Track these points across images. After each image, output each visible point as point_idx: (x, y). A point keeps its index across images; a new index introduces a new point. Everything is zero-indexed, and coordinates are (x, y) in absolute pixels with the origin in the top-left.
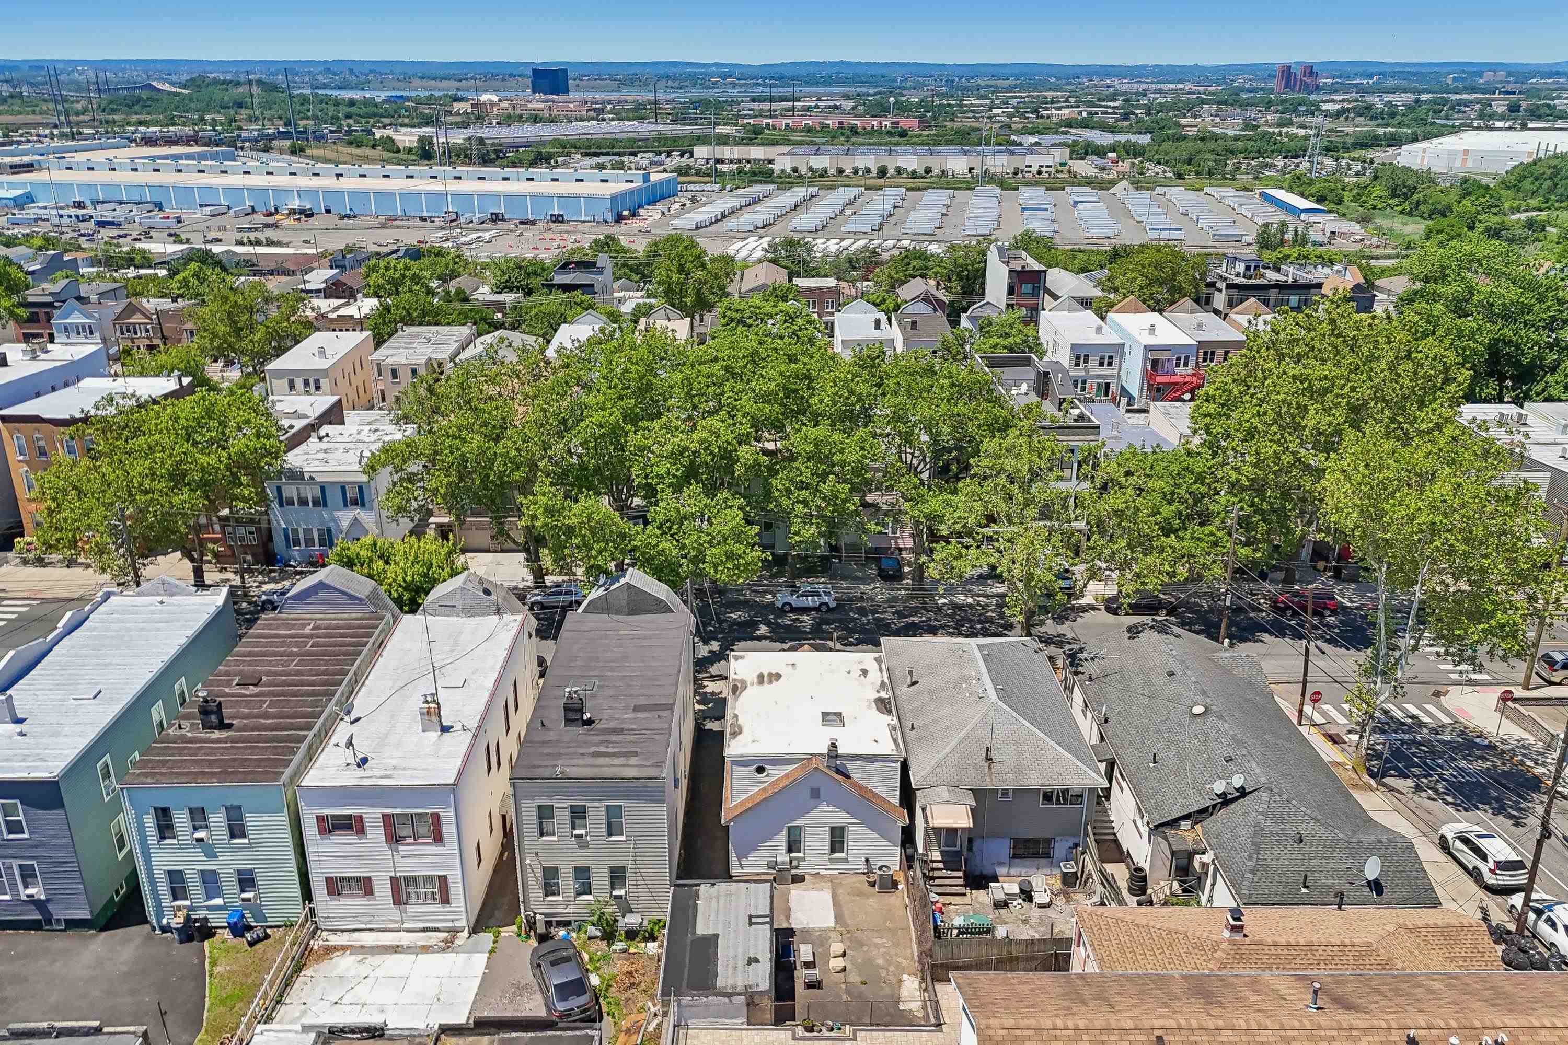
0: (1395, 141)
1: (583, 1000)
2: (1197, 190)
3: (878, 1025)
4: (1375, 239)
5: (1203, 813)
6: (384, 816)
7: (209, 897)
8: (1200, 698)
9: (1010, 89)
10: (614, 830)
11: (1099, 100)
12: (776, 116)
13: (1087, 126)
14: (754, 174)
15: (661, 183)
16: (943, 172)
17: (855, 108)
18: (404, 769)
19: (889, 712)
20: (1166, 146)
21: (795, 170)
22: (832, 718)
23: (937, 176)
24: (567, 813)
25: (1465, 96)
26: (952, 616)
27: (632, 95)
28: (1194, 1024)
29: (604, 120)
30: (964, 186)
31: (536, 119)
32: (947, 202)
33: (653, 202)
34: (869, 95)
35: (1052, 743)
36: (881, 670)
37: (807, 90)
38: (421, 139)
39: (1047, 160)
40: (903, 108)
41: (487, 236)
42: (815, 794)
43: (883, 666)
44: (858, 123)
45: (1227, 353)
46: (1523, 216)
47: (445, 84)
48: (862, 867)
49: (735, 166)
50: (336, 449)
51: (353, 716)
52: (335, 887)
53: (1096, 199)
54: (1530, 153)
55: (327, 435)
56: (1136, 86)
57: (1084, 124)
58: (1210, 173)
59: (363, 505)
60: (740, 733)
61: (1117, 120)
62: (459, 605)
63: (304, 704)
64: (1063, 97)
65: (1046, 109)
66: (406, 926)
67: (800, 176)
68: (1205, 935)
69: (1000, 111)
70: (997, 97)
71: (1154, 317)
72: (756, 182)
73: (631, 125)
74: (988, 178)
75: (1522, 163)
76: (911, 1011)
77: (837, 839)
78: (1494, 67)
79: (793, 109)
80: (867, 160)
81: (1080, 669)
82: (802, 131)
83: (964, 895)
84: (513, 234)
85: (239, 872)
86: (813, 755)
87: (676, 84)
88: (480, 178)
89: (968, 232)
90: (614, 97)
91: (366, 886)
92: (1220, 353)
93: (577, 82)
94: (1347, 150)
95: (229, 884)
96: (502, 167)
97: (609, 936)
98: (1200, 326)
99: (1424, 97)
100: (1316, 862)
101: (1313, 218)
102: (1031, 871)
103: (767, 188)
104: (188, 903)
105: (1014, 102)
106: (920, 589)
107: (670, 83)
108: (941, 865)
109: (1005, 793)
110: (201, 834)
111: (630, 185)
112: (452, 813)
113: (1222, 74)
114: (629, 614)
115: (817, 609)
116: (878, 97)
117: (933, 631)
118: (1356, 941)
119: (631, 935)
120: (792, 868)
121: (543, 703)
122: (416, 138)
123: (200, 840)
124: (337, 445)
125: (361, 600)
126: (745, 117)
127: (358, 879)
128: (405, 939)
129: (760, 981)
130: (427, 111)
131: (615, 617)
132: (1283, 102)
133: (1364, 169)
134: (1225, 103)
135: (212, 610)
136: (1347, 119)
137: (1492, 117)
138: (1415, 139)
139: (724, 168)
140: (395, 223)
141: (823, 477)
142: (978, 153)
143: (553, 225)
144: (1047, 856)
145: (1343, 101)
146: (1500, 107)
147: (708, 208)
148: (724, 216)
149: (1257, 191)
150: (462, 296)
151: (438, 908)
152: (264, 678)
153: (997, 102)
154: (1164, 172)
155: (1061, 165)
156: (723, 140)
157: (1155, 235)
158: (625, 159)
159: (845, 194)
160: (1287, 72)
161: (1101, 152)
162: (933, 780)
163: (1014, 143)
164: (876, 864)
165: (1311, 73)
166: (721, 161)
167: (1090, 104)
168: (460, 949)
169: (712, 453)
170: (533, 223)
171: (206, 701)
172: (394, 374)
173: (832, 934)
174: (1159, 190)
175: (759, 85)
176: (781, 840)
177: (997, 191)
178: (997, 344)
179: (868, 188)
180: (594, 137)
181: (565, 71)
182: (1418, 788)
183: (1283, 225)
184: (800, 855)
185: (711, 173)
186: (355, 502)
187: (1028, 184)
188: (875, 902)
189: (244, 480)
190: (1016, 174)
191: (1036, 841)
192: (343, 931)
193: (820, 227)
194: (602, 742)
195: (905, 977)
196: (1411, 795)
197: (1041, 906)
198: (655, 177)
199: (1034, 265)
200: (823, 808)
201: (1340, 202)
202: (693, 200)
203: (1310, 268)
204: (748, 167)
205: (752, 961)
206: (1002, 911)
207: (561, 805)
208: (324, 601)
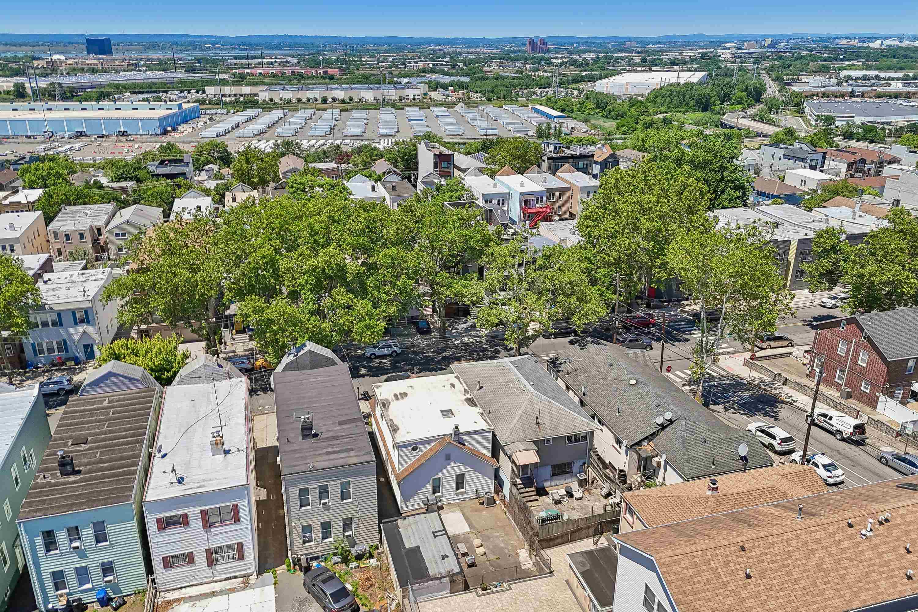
0: (592, 79)
1: (348, 600)
2: (500, 107)
3: (519, 579)
4: (593, 131)
5: (653, 435)
6: (201, 511)
7: (81, 584)
8: (631, 376)
9: (386, 51)
10: (345, 497)
11: (437, 57)
12: (252, 68)
13: (434, 72)
14: (246, 103)
15: (189, 110)
16: (360, 99)
17: (298, 63)
18: (210, 480)
19: (476, 406)
20: (478, 83)
21: (271, 100)
22: (447, 413)
23: (357, 102)
24: (317, 491)
25: (619, 55)
26: (465, 350)
27: (155, 55)
28: (755, 536)
29: (140, 70)
30: (373, 107)
31: (93, 71)
32: (366, 117)
33: (186, 121)
34: (305, 55)
35: (567, 410)
36: (461, 382)
37: (269, 52)
38: (16, 85)
39: (417, 92)
40: (328, 63)
41: (77, 146)
42: (448, 458)
43: (461, 380)
44: (303, 71)
45: (560, 194)
46: (661, 116)
47: (24, 48)
48: (474, 495)
49: (233, 99)
50: (60, 288)
51: (163, 452)
52: (168, 563)
53: (448, 114)
54: (657, 84)
55: (50, 280)
56: (455, 50)
57: (432, 71)
58: (505, 98)
59: (88, 322)
60: (398, 429)
61: (449, 69)
62: (204, 376)
63: (125, 450)
64: (417, 56)
65: (410, 63)
66: (215, 579)
67: (275, 104)
68: (698, 495)
69: (383, 64)
70: (381, 56)
71: (519, 178)
72: (249, 107)
73: (160, 74)
74: (386, 103)
75: (655, 89)
76: (529, 569)
77: (460, 482)
78: (630, 39)
79: (261, 64)
80: (314, 93)
81: (560, 369)
82: (269, 77)
83: (537, 500)
84: (94, 145)
85: (103, 564)
86: (445, 435)
87: (183, 48)
88: (65, 109)
89: (381, 134)
90: (144, 56)
91: (190, 558)
92: (557, 195)
93: (117, 47)
94: (569, 83)
95: (96, 573)
96: (81, 102)
97: (346, 561)
98: (545, 180)
99: (601, 55)
100: (714, 451)
101: (561, 120)
102: (569, 480)
103: (256, 111)
104: (67, 591)
105: (390, 59)
106: (444, 338)
107: (179, 48)
108: (522, 486)
109: (548, 441)
110: (76, 544)
111: (170, 112)
112: (246, 502)
113: (499, 43)
114: (311, 369)
115: (390, 355)
116: (311, 56)
117: (459, 359)
118: (768, 485)
119: (359, 557)
120: (438, 502)
121: (281, 428)
122: (12, 84)
123: (76, 548)
124: (59, 286)
125: (137, 380)
126: (232, 69)
127: (184, 555)
128: (217, 587)
129: (454, 568)
130: (15, 67)
131: (303, 371)
132: (533, 58)
133: (580, 94)
134: (504, 59)
135: (33, 399)
136: (565, 67)
137: (634, 65)
138: (601, 78)
139: (227, 99)
140: (9, 140)
141: (398, 277)
142: (379, 88)
143: (121, 138)
144: (570, 472)
145: (562, 58)
146: (637, 61)
147: (222, 124)
148: (233, 129)
149: (530, 107)
150: (98, 184)
151: (237, 563)
152: (89, 438)
153: (381, 59)
154: (481, 97)
155: (425, 94)
156: (224, 83)
157: (483, 132)
158: (161, 95)
159: (305, 113)
160: (532, 42)
161: (445, 87)
162: (512, 439)
163: (397, 82)
164: (482, 492)
165: (544, 43)
166: (224, 95)
167: (432, 60)
168: (254, 586)
169: (332, 268)
170: (107, 137)
171: (63, 457)
172: (68, 237)
173: (470, 535)
174: (480, 107)
175: (237, 49)
176: (429, 487)
177: (393, 110)
178: (452, 196)
179: (318, 110)
180: (137, 81)
181: (109, 40)
182: (726, 409)
183: (549, 125)
184: (440, 494)
185: (219, 103)
186: (82, 321)
187: (409, 105)
188: (486, 513)
189: (16, 313)
190: (401, 100)
191: (564, 465)
192: (174, 590)
193: (294, 134)
194: (328, 446)
195: (519, 551)
196: (724, 413)
197: (579, 499)
198: (185, 106)
199: (446, 151)
200: (453, 464)
201: (572, 112)
202: (211, 119)
203: (584, 146)
204: (242, 99)
205: (444, 557)
206: (560, 505)
207: (313, 487)
208: (113, 384)
